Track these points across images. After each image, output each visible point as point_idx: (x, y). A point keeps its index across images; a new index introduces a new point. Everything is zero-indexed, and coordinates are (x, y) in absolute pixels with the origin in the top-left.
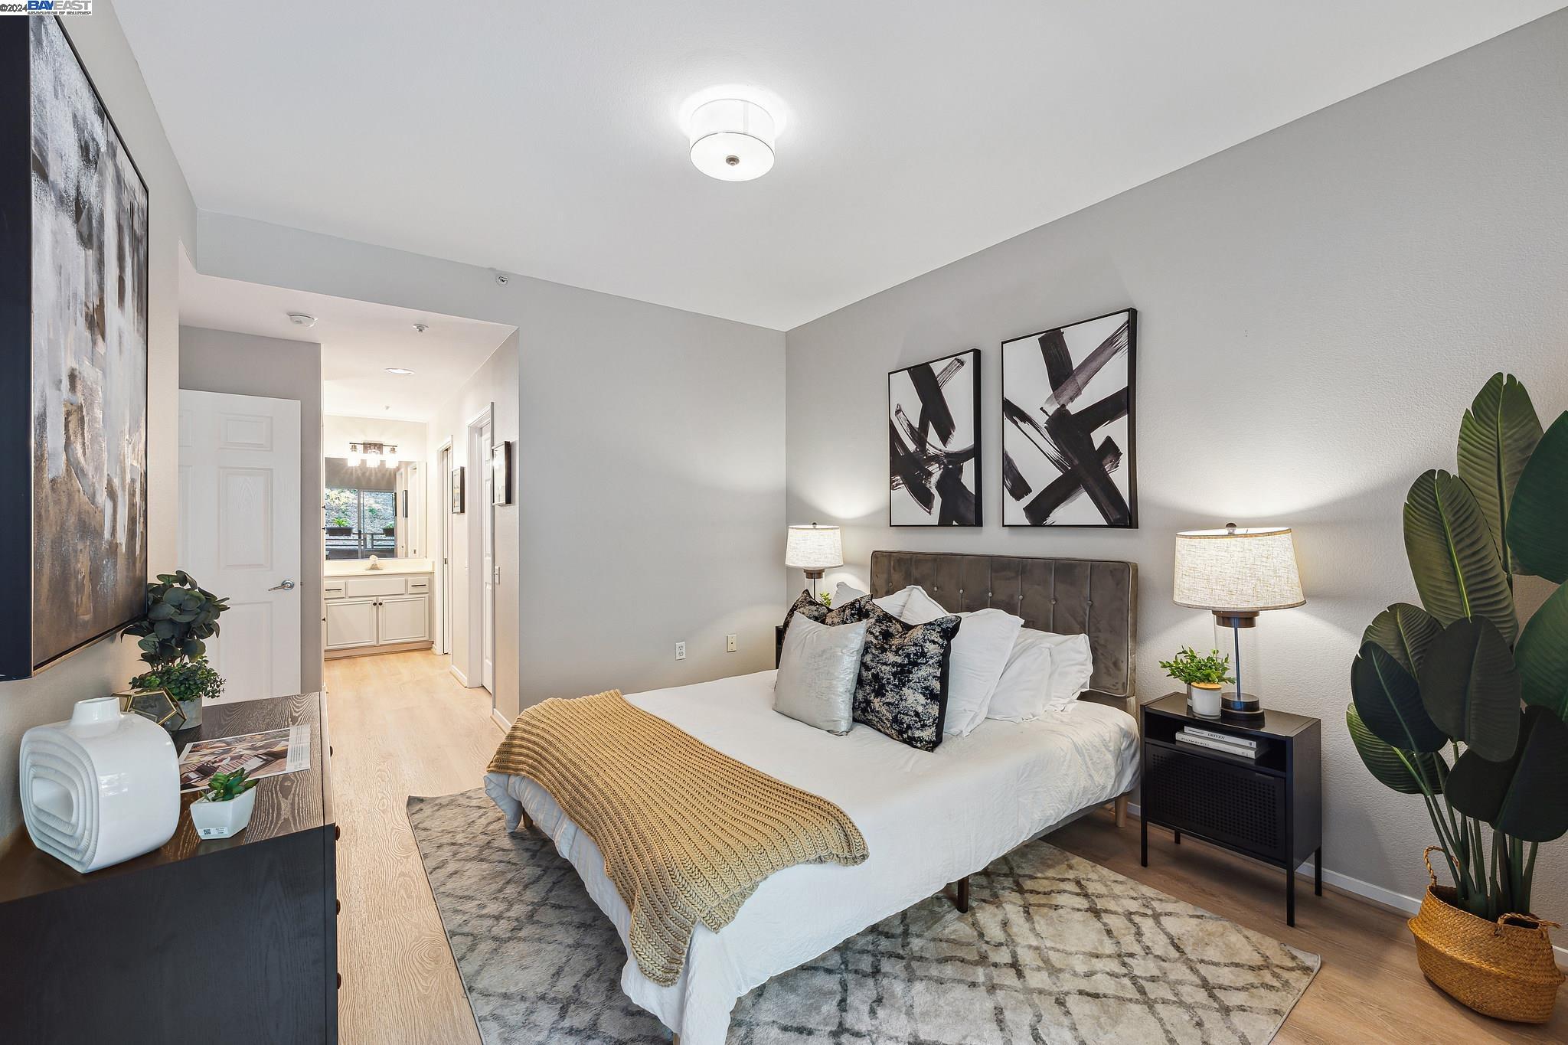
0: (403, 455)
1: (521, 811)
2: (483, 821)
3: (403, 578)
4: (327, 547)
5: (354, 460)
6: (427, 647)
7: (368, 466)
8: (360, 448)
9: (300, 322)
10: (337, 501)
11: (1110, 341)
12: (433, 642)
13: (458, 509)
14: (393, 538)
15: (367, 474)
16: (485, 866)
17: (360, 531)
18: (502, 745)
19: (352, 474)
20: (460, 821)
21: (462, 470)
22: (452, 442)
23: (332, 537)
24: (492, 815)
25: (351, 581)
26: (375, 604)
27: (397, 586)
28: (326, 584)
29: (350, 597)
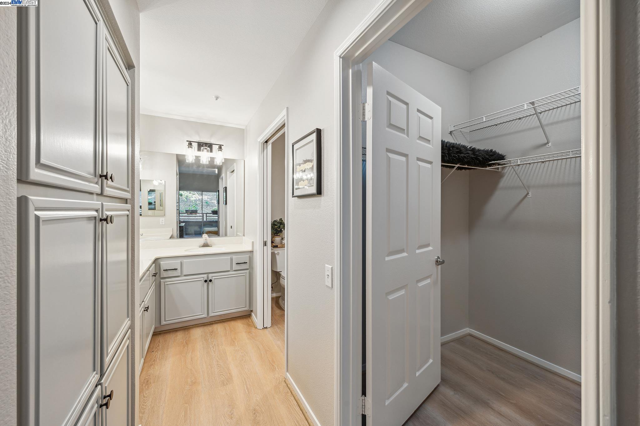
3: (229, 257)
5: (190, 155)
7: (201, 162)
8: (195, 145)
12: (251, 312)
25: (185, 260)
26: (206, 281)
27: (224, 264)
28: (163, 264)
29: (185, 275)
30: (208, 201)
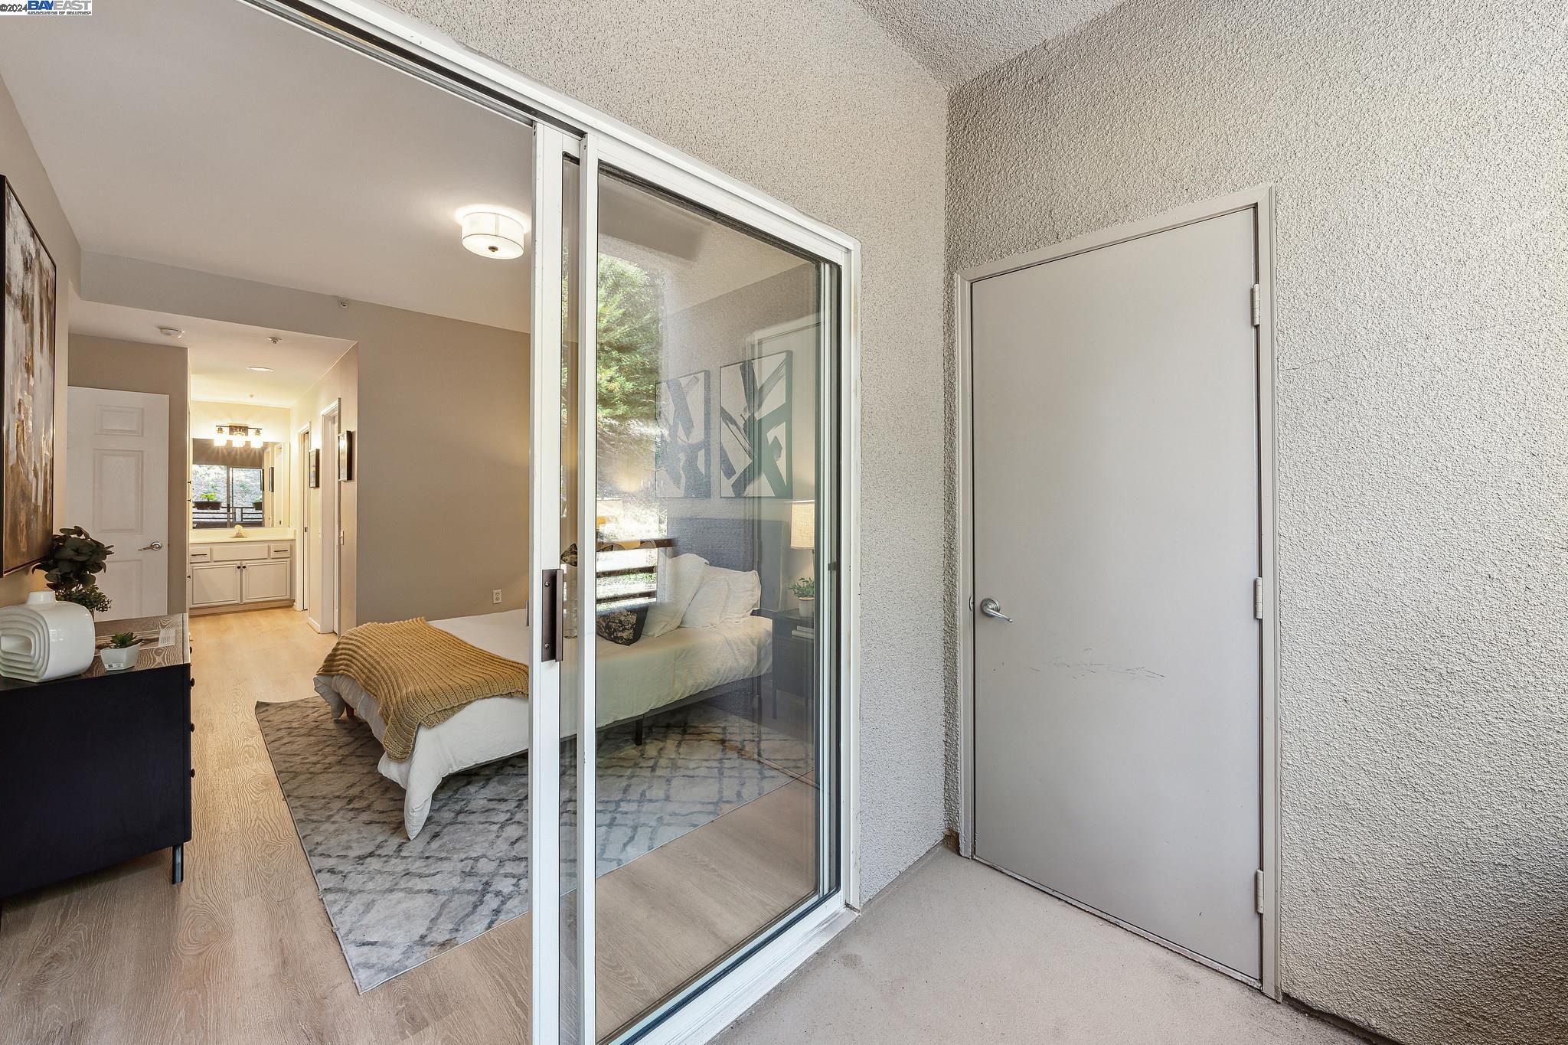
0: (267, 436)
1: (343, 705)
2: (316, 714)
3: (266, 545)
4: (195, 520)
5: (220, 441)
6: (288, 604)
7: (233, 446)
8: (227, 430)
9: (169, 334)
10: (207, 478)
11: (777, 371)
12: (294, 601)
13: (313, 484)
14: (261, 511)
15: (233, 453)
16: (312, 738)
17: (229, 505)
18: (329, 656)
19: (218, 452)
20: (298, 715)
21: (318, 452)
22: (310, 428)
23: (200, 511)
24: (322, 711)
25: (215, 547)
26: (239, 567)
27: (261, 551)
28: (191, 550)
29: (215, 561)
30: (247, 482)
